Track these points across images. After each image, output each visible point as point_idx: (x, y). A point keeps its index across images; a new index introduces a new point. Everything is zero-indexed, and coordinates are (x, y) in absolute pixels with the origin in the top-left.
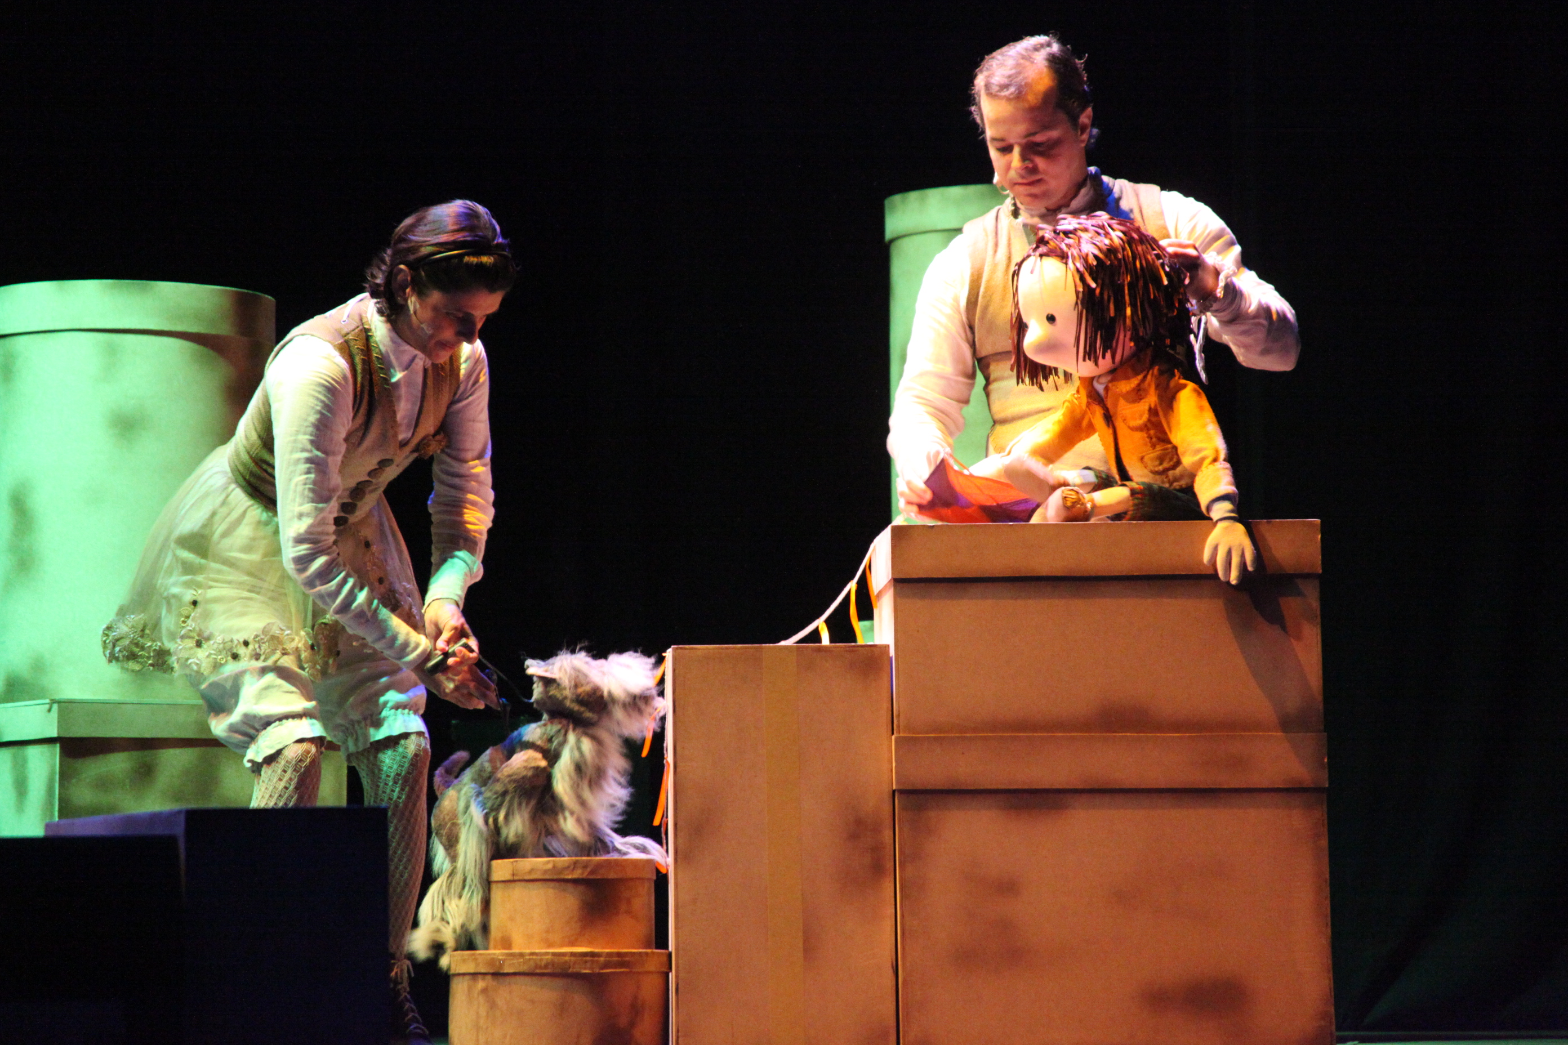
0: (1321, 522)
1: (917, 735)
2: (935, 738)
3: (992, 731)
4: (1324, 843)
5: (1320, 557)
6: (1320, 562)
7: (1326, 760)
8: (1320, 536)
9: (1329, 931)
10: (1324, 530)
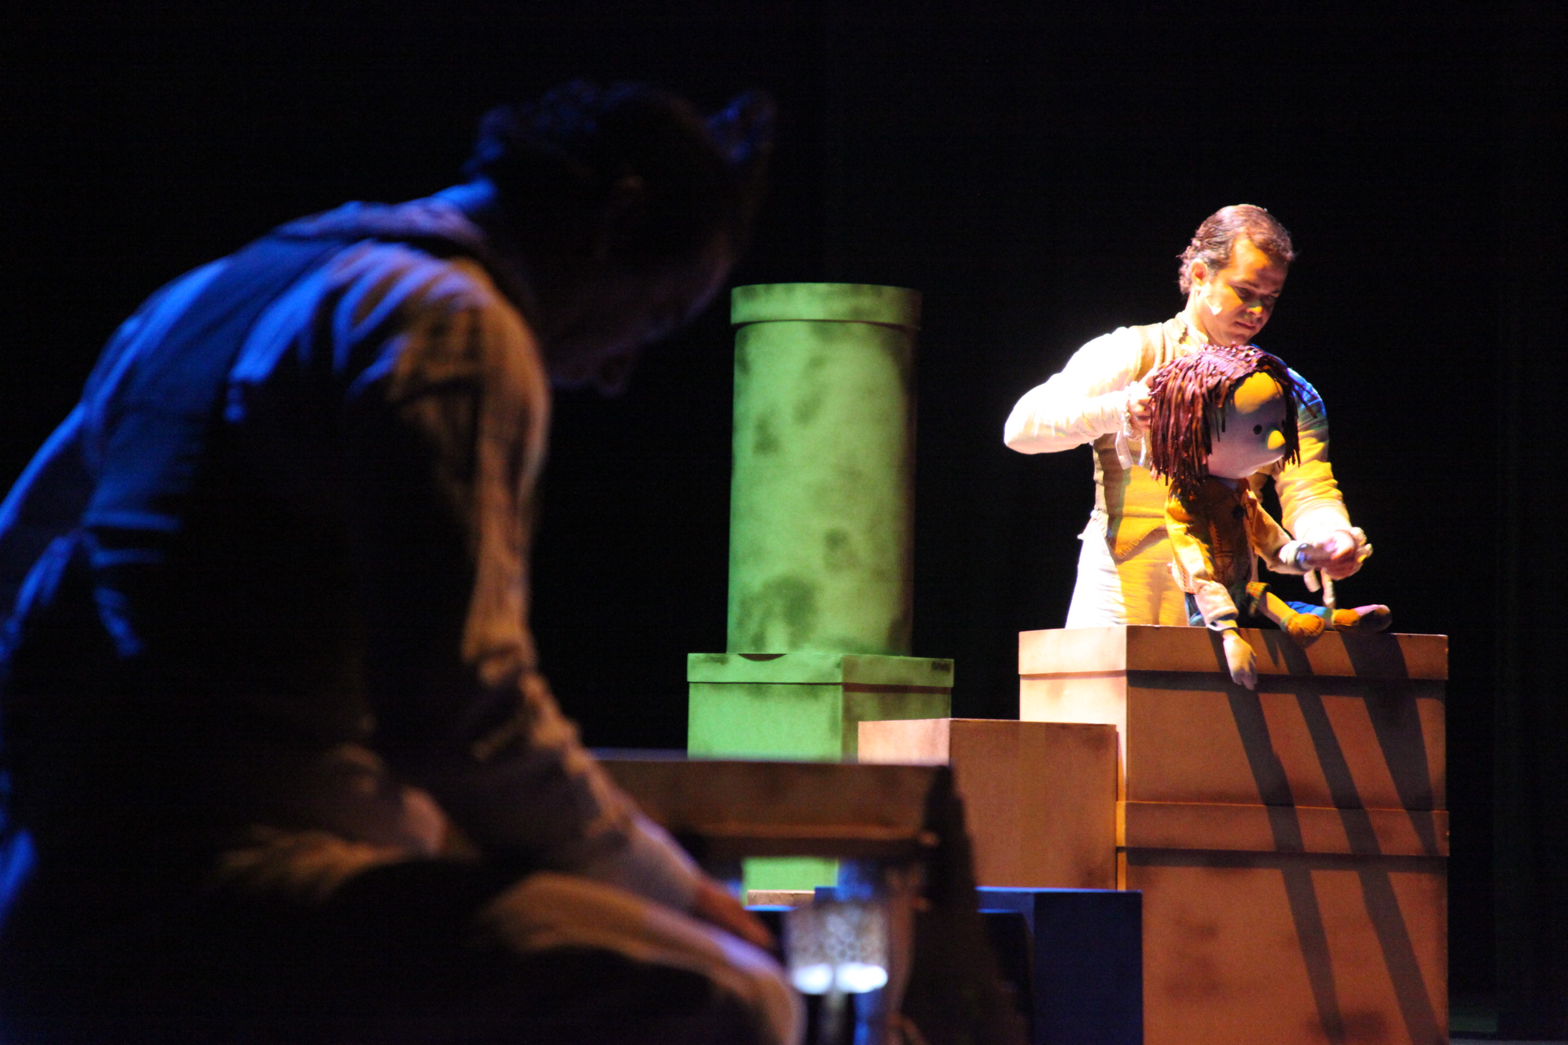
0: (1450, 638)
1: (1142, 802)
2: (1157, 805)
3: (1199, 800)
4: (1445, 901)
5: (1447, 666)
6: (1447, 671)
7: (1448, 834)
8: (1447, 650)
9: (1446, 977)
10: (1451, 643)
